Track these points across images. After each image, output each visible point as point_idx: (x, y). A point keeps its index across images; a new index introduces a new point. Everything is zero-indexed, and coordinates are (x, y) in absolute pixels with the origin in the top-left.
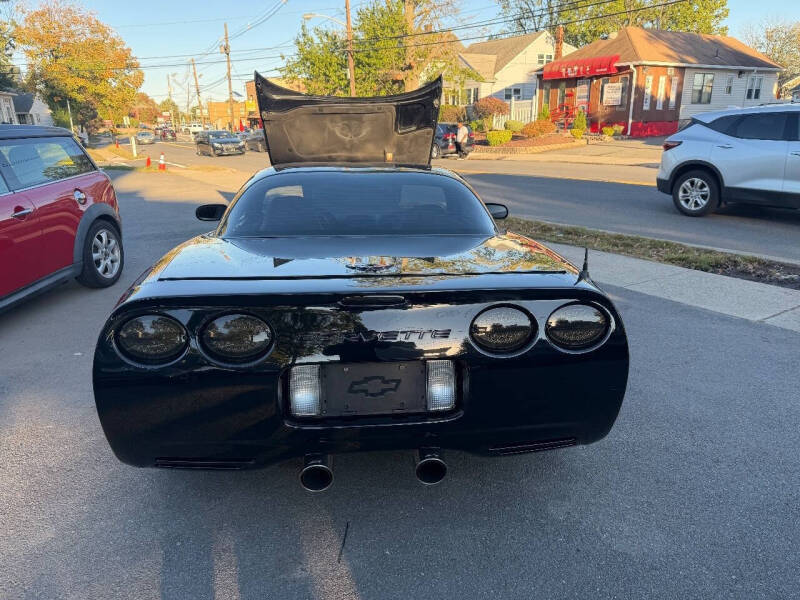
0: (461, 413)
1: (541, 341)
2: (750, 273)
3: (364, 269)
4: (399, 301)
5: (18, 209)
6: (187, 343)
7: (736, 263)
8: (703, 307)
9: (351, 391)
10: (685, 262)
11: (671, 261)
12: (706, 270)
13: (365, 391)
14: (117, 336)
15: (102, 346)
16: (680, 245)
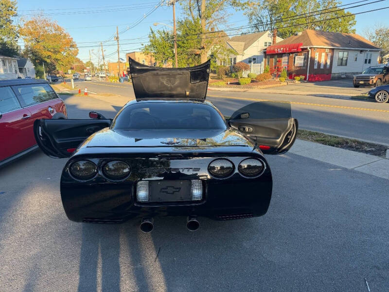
0: (205, 202)
1: (237, 174)
2: (353, 147)
3: (168, 144)
4: (180, 156)
5: (25, 115)
6: (97, 172)
7: (347, 143)
8: (328, 162)
9: (161, 192)
10: (324, 142)
11: (317, 141)
12: (333, 146)
13: (167, 192)
14: (70, 169)
16: (323, 134)
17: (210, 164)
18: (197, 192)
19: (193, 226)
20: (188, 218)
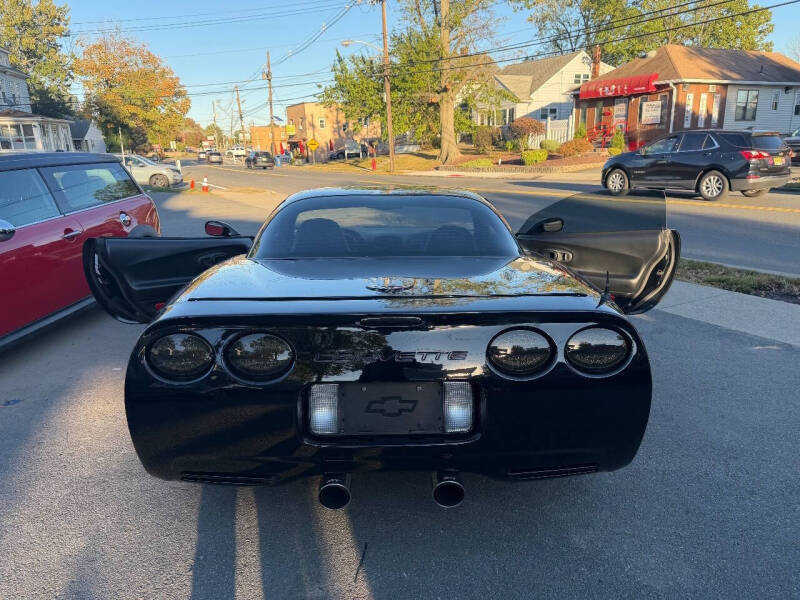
0: (478, 436)
1: (560, 364)
2: (795, 296)
4: (417, 322)
5: (68, 231)
6: (213, 361)
7: (780, 286)
8: (742, 330)
9: (368, 410)
10: (726, 284)
11: (710, 282)
12: (749, 293)
13: (383, 412)
14: (148, 353)
15: (134, 362)
16: (721, 266)
17: (491, 341)
18: (458, 413)
19: (450, 495)
20: (434, 475)
